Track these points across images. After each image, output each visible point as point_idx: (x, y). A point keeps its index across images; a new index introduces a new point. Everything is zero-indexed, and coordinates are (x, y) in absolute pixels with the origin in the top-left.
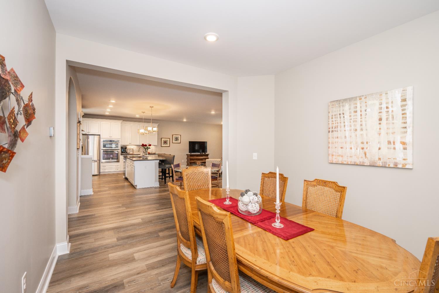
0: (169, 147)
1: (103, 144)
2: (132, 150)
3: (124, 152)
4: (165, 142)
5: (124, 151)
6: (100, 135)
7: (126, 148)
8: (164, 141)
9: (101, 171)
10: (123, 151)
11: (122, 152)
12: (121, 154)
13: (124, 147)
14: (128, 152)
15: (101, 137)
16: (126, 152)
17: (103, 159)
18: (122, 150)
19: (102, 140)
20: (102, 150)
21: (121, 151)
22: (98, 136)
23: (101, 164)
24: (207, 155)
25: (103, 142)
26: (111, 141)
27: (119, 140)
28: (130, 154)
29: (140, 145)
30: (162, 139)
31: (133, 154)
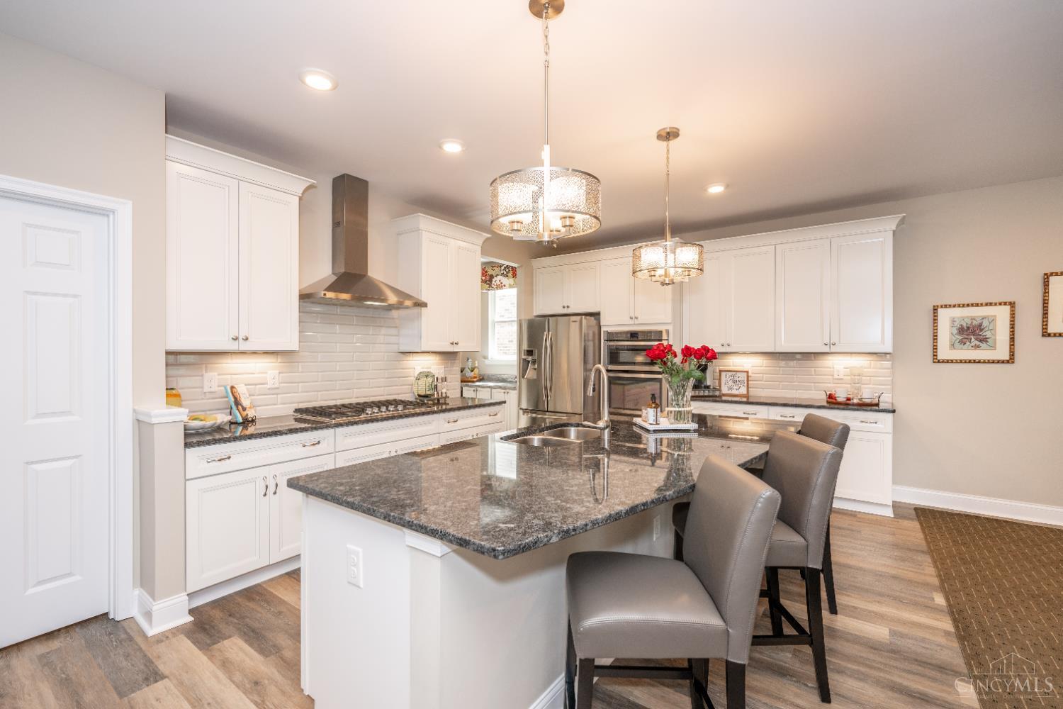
1: (609, 347)
2: (745, 374)
4: (971, 333)
6: (598, 314)
25: (608, 341)
26: (633, 336)
27: (668, 332)
28: (724, 398)
29: (778, 350)
30: (940, 311)
31: (747, 396)
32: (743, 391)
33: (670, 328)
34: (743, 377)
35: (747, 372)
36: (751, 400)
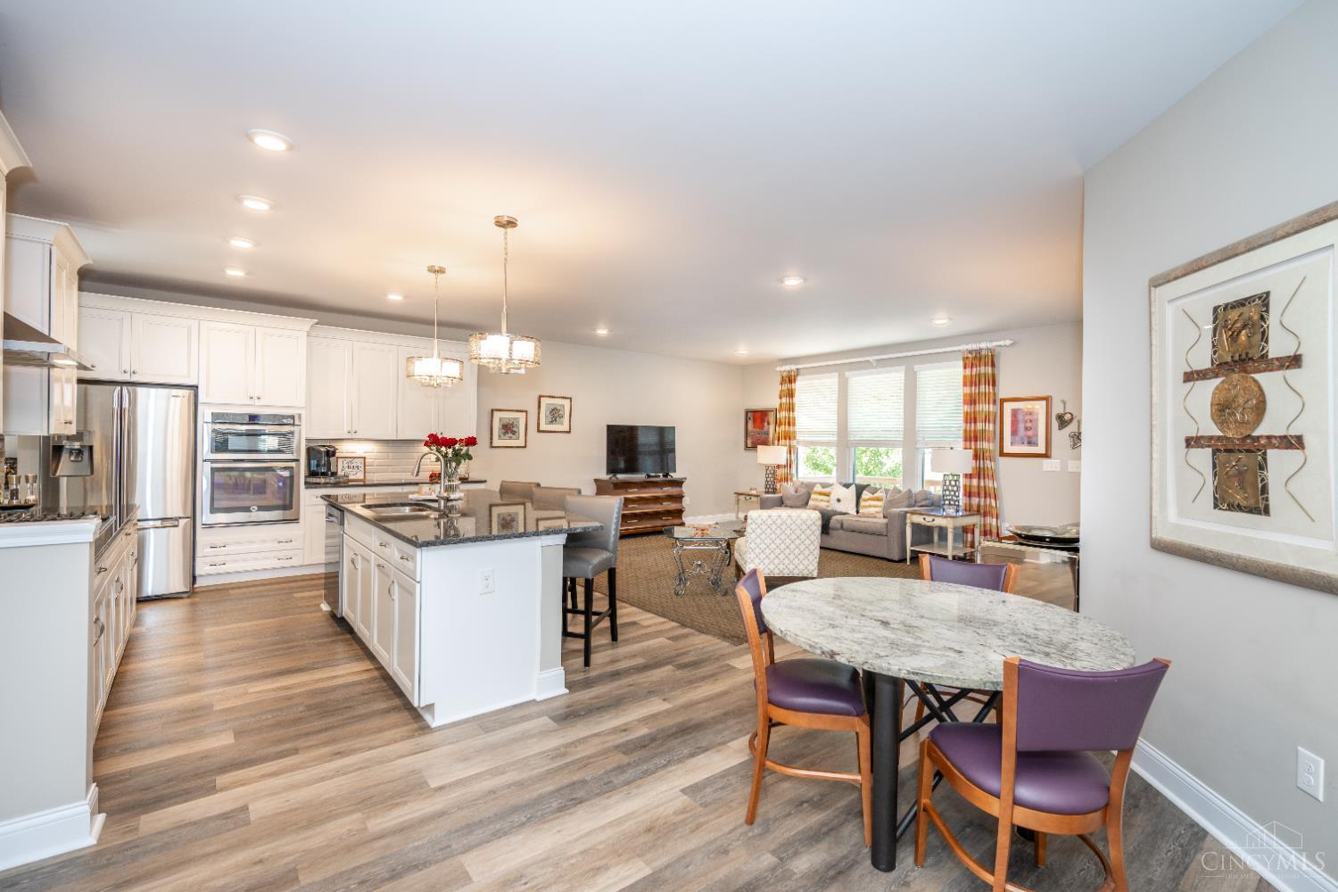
0: (525, 447)
1: (214, 431)
2: (362, 460)
3: (324, 474)
4: (508, 429)
5: (323, 470)
6: (195, 388)
7: (331, 454)
8: (505, 422)
9: (198, 572)
10: (318, 465)
11: (312, 474)
12: (306, 483)
13: (323, 449)
14: (340, 473)
15: (201, 399)
16: (334, 474)
17: (213, 510)
18: (314, 462)
19: (205, 414)
20: (208, 466)
21: (309, 465)
22: (186, 392)
23: (203, 537)
24: (679, 483)
25: (213, 422)
26: (253, 419)
27: (300, 416)
28: (351, 483)
29: (399, 438)
30: (495, 413)
31: (364, 480)
32: (360, 476)
33: (303, 413)
34: (359, 463)
35: (365, 458)
36: (367, 483)
